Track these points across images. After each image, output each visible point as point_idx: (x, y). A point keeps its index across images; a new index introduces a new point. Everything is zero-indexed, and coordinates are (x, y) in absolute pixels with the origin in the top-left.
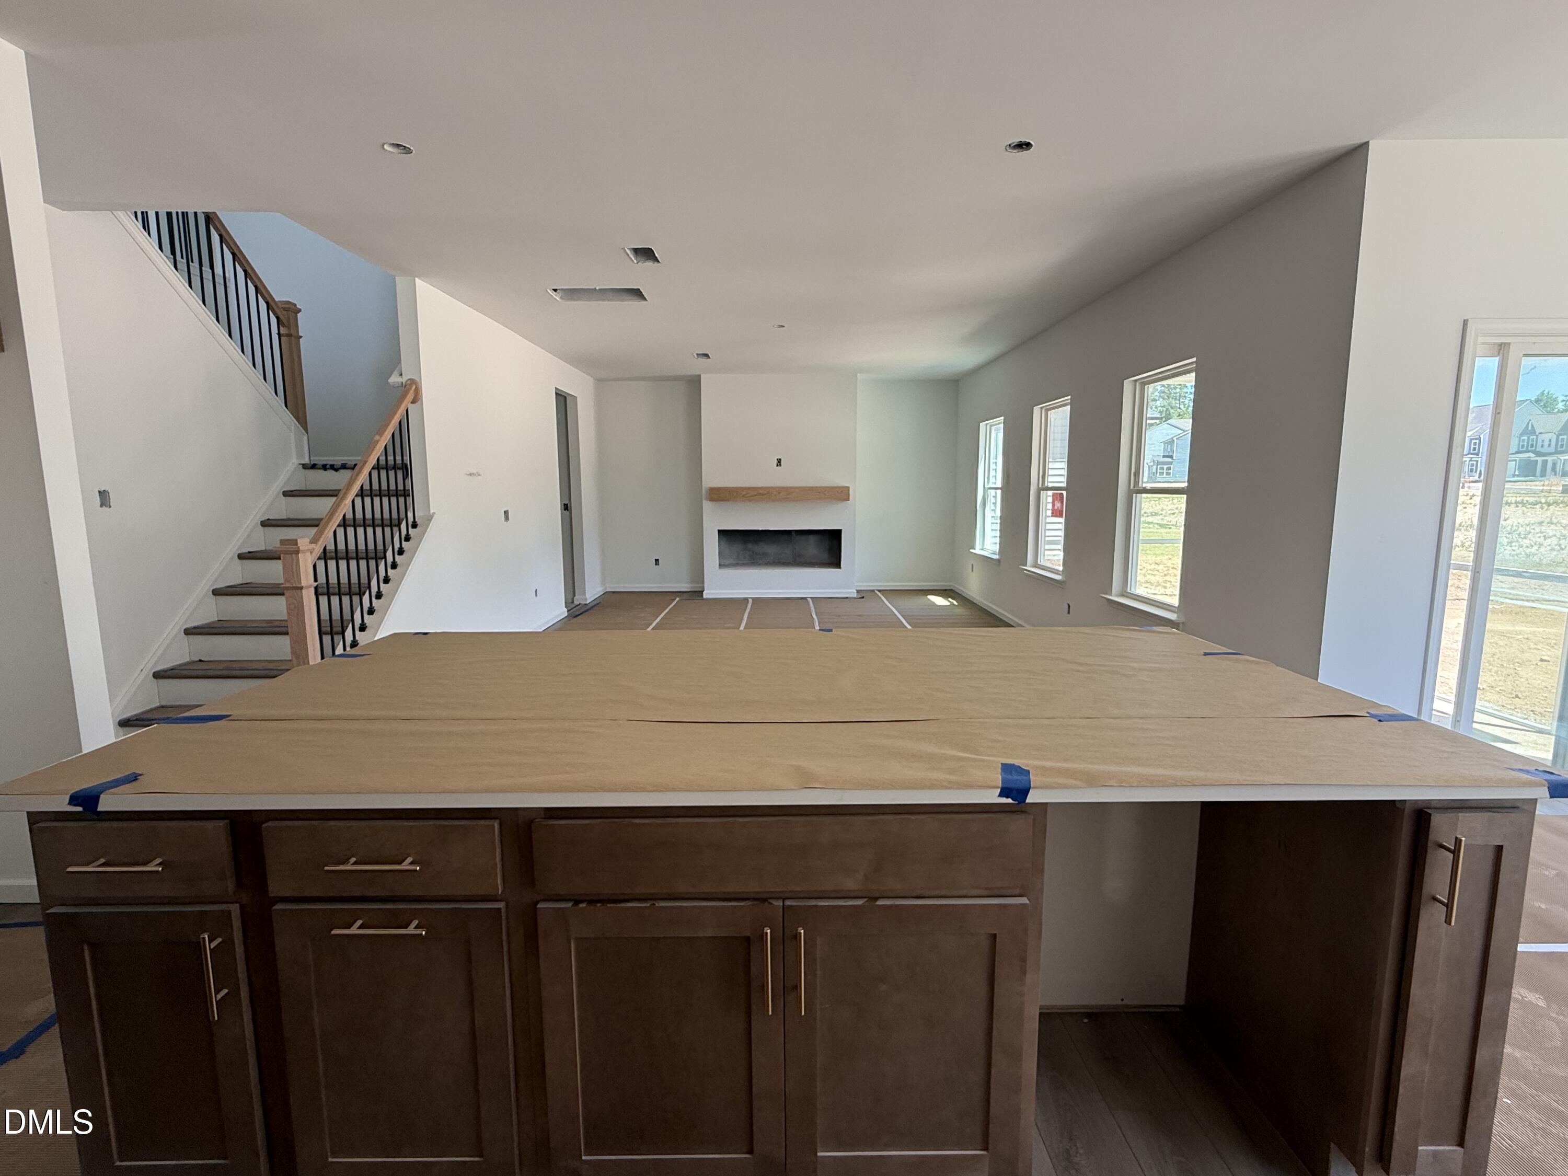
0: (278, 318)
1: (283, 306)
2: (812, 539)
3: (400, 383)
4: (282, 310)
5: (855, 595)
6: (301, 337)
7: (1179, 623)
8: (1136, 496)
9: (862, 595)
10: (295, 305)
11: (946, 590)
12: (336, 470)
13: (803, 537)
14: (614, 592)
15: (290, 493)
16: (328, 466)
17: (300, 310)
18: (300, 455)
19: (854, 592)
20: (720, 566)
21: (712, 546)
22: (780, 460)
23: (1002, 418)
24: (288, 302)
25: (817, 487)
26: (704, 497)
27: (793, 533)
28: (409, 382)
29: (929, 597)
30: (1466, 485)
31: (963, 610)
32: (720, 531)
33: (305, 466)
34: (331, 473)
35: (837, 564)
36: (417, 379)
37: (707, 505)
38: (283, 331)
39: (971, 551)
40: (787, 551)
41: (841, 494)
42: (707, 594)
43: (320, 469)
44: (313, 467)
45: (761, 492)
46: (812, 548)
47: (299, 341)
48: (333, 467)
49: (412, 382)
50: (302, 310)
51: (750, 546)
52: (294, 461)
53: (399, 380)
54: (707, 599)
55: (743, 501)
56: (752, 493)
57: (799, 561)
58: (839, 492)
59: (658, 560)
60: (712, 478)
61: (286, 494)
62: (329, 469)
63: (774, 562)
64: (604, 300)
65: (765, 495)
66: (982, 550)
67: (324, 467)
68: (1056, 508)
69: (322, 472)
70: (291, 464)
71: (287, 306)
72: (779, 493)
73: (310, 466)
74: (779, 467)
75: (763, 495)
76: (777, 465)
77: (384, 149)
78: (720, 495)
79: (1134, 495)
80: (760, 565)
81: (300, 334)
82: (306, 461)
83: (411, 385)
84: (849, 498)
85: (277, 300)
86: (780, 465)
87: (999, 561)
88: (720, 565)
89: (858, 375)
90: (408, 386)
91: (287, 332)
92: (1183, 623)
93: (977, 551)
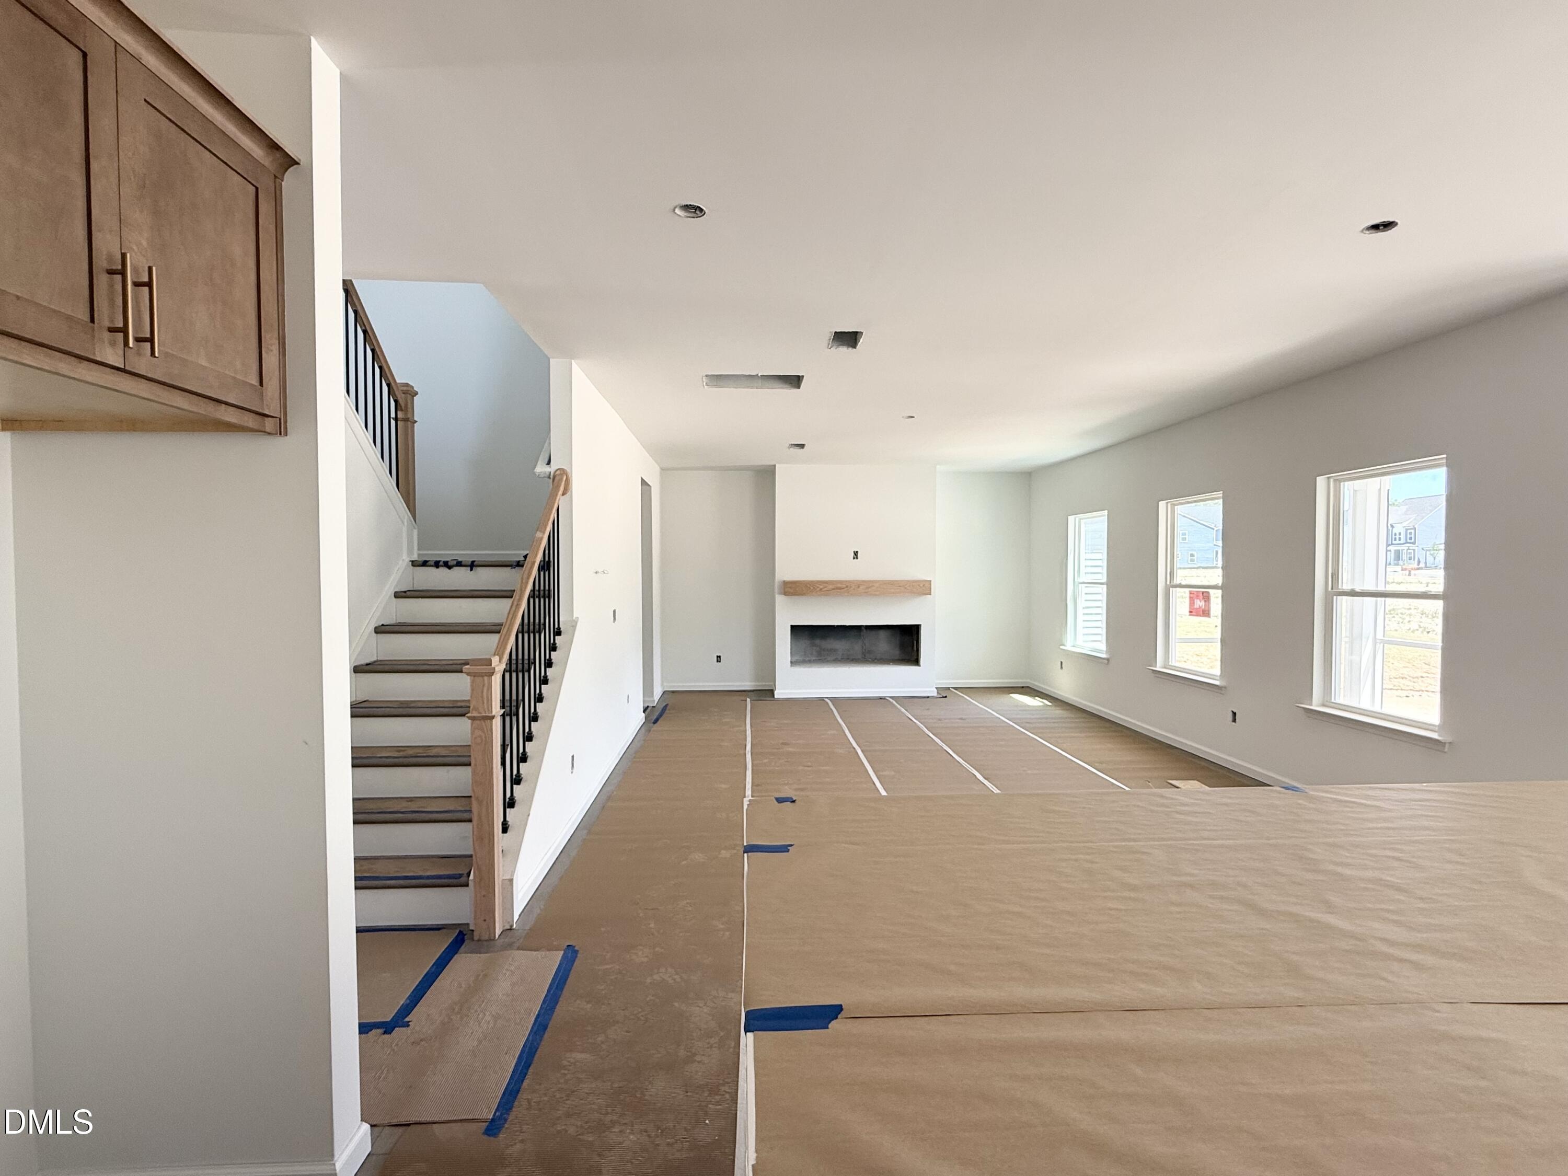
0: (396, 401)
1: (403, 388)
2: (882, 633)
3: (548, 473)
4: (401, 392)
5: (935, 694)
6: (416, 422)
7: (1445, 743)
8: (1337, 598)
9: (944, 693)
10: (413, 387)
11: (1023, 687)
12: (450, 567)
13: (873, 633)
14: (673, 692)
15: (404, 594)
16: (441, 563)
17: (416, 393)
18: (410, 551)
19: (933, 691)
20: (793, 663)
21: (783, 642)
22: (857, 552)
23: (1106, 511)
24: (407, 385)
25: (896, 581)
26: (776, 590)
27: (863, 628)
28: (558, 472)
29: (1011, 695)
30: (1413, 572)
31: (1061, 712)
32: (793, 627)
33: (414, 564)
34: (443, 571)
35: (916, 661)
36: (568, 471)
37: (780, 599)
38: (400, 415)
39: (1061, 647)
40: (856, 647)
41: (922, 588)
42: (778, 693)
43: (431, 566)
44: (425, 564)
45: (839, 585)
46: (883, 644)
47: (414, 426)
48: (447, 565)
49: (562, 472)
50: (419, 393)
51: (818, 641)
52: (405, 559)
53: (547, 469)
54: (779, 700)
55: (819, 595)
56: (831, 587)
57: (868, 658)
58: (921, 585)
59: (720, 657)
60: (785, 571)
61: (398, 595)
62: (442, 566)
63: (842, 659)
64: (752, 388)
65: (843, 589)
66: (1074, 646)
67: (437, 565)
68: (1196, 606)
69: (434, 569)
70: (401, 562)
71: (405, 388)
72: (859, 587)
73: (421, 563)
74: (855, 560)
75: (840, 588)
76: (854, 558)
77: (676, 213)
78: (794, 589)
79: (1335, 597)
80: (828, 661)
81: (416, 419)
82: (415, 557)
83: (561, 475)
84: (931, 592)
85: (398, 381)
86: (857, 558)
87: (1108, 660)
88: (791, 662)
89: (938, 467)
90: (557, 478)
91: (404, 417)
92: (1450, 743)
93: (1068, 646)
